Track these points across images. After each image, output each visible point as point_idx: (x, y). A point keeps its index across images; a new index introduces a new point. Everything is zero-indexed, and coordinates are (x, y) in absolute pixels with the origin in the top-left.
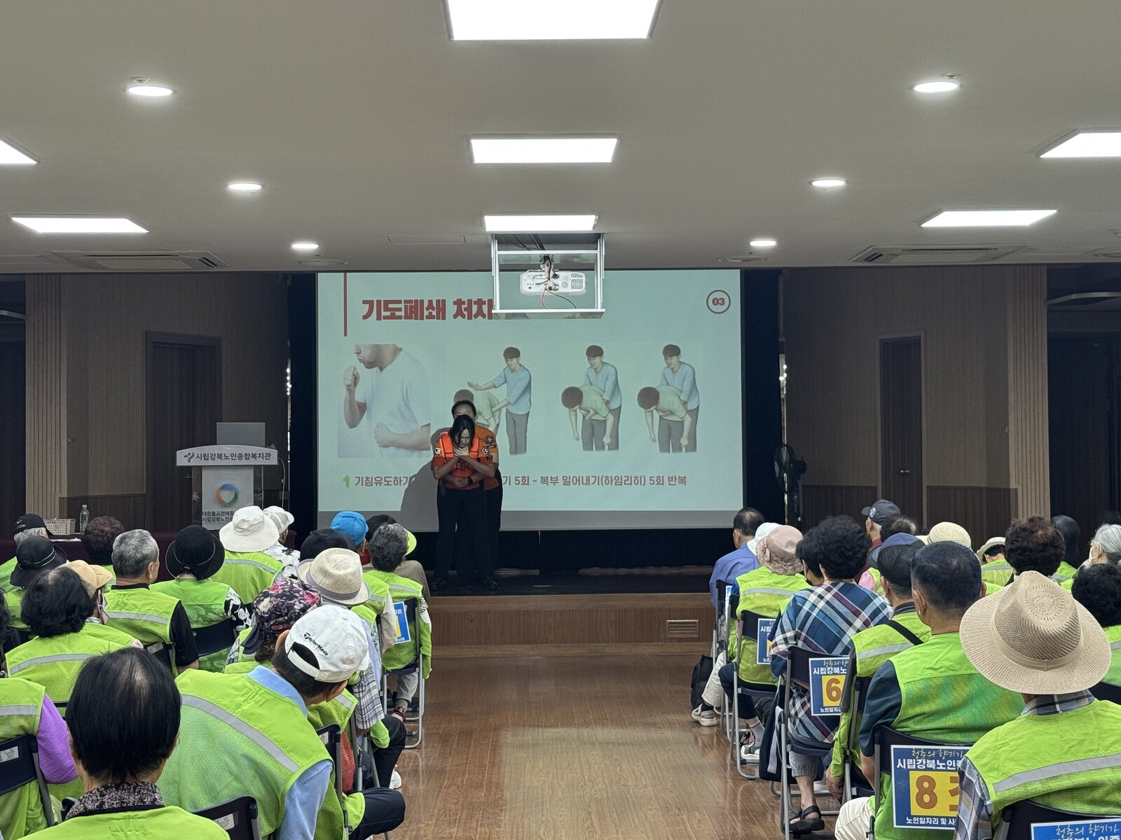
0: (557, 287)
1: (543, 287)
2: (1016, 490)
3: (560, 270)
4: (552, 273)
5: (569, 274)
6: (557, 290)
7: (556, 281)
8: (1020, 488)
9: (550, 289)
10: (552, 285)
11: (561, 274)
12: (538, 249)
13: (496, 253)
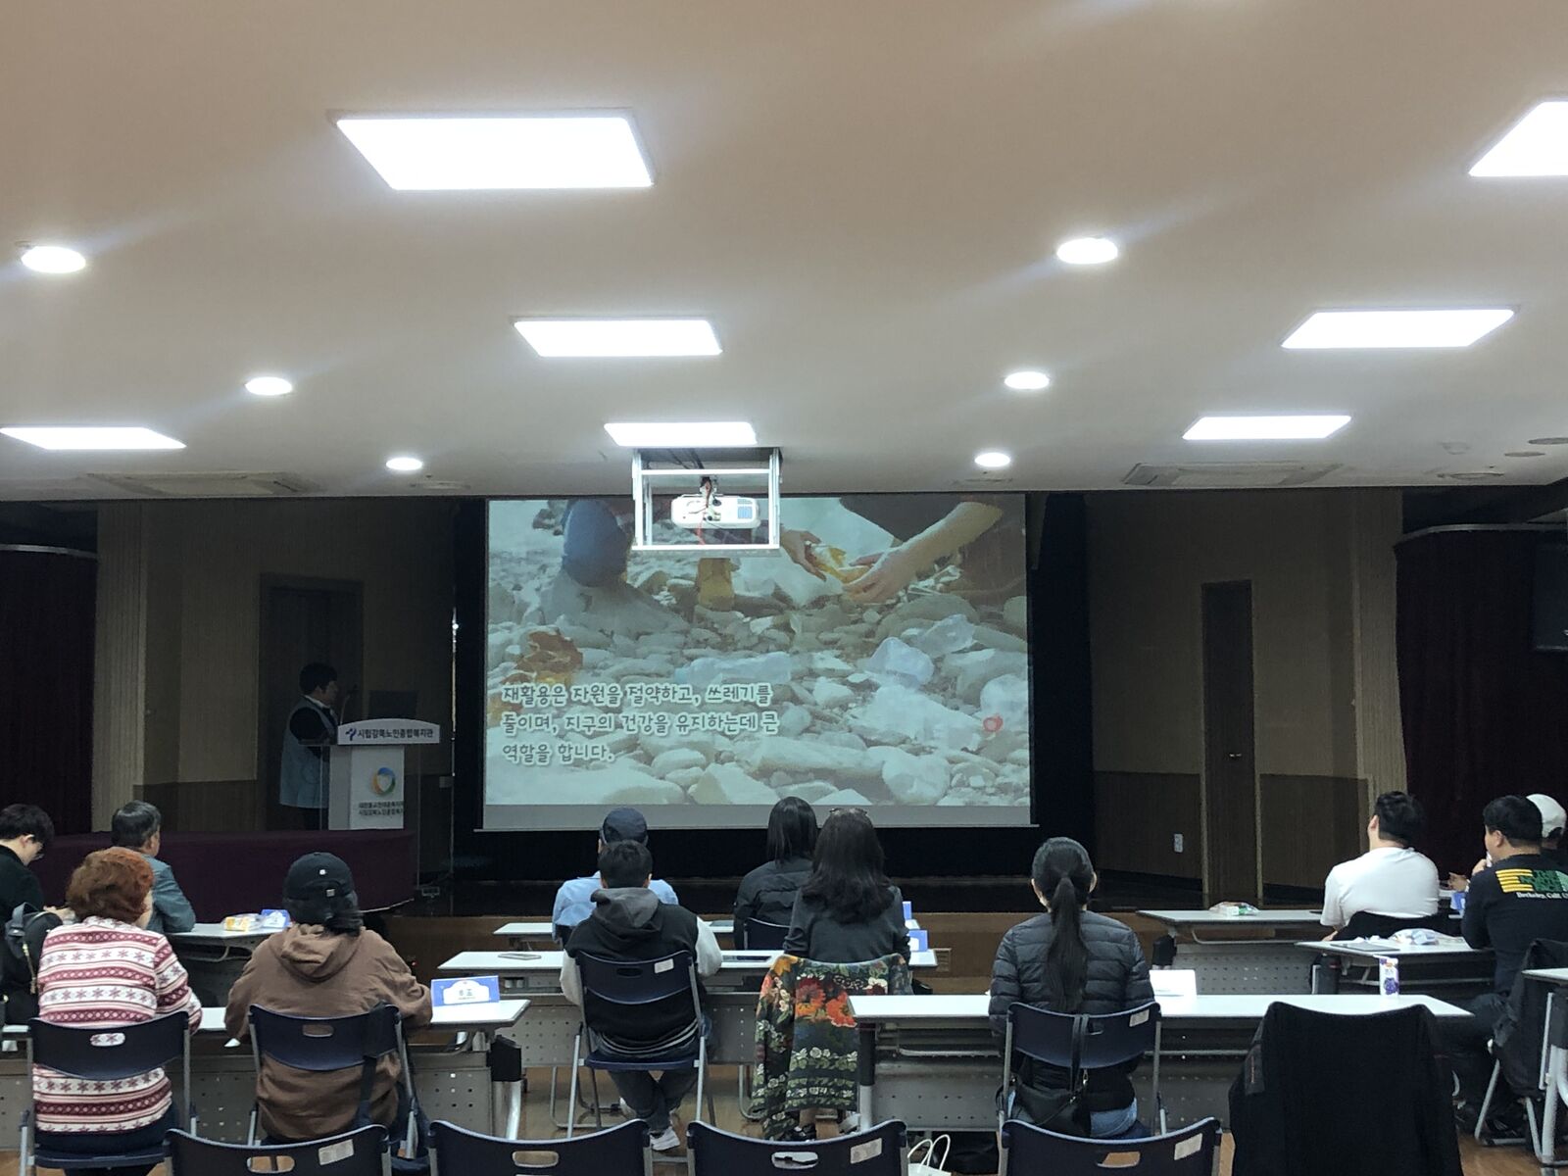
0: (718, 517)
1: (700, 516)
2: (1366, 781)
3: (726, 494)
4: (711, 498)
5: (734, 500)
6: (718, 520)
7: (717, 509)
8: (1370, 779)
9: (710, 519)
10: (712, 515)
11: (726, 501)
12: (696, 468)
13: (638, 472)
